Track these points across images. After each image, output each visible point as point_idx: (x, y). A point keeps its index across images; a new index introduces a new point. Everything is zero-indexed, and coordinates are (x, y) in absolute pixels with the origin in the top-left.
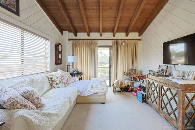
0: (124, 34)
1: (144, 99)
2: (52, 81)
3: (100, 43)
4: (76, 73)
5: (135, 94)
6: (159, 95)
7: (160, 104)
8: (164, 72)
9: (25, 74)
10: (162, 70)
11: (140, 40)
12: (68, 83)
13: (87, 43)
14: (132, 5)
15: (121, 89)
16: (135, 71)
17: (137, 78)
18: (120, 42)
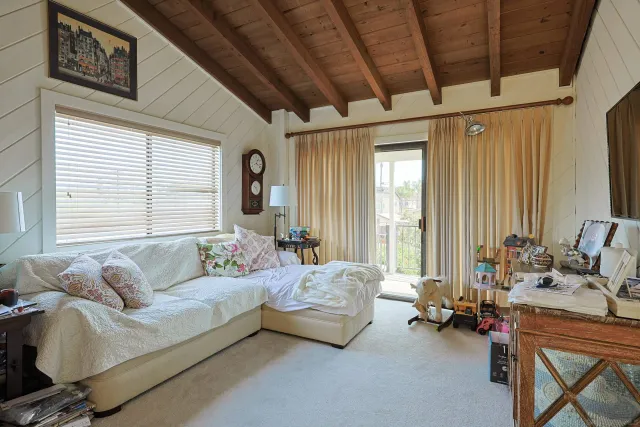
2: (208, 256)
3: (384, 135)
9: (154, 234)
11: (568, 101)
12: (255, 267)
18: (461, 122)
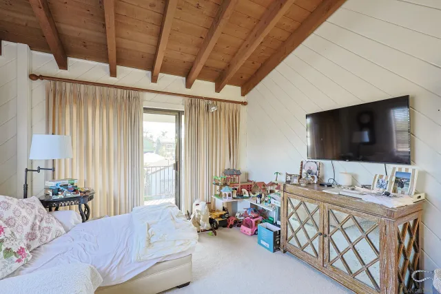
0: (212, 85)
1: (278, 242)
3: (148, 100)
4: (69, 195)
5: (249, 230)
6: (321, 231)
7: (326, 252)
8: (316, 176)
10: (309, 172)
11: (245, 104)
13: (109, 96)
14: (249, 17)
15: (211, 221)
16: (238, 173)
17: (243, 190)
18: (203, 103)
